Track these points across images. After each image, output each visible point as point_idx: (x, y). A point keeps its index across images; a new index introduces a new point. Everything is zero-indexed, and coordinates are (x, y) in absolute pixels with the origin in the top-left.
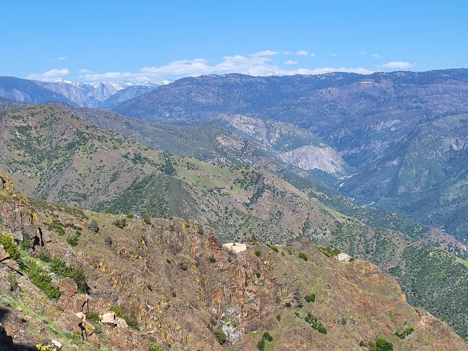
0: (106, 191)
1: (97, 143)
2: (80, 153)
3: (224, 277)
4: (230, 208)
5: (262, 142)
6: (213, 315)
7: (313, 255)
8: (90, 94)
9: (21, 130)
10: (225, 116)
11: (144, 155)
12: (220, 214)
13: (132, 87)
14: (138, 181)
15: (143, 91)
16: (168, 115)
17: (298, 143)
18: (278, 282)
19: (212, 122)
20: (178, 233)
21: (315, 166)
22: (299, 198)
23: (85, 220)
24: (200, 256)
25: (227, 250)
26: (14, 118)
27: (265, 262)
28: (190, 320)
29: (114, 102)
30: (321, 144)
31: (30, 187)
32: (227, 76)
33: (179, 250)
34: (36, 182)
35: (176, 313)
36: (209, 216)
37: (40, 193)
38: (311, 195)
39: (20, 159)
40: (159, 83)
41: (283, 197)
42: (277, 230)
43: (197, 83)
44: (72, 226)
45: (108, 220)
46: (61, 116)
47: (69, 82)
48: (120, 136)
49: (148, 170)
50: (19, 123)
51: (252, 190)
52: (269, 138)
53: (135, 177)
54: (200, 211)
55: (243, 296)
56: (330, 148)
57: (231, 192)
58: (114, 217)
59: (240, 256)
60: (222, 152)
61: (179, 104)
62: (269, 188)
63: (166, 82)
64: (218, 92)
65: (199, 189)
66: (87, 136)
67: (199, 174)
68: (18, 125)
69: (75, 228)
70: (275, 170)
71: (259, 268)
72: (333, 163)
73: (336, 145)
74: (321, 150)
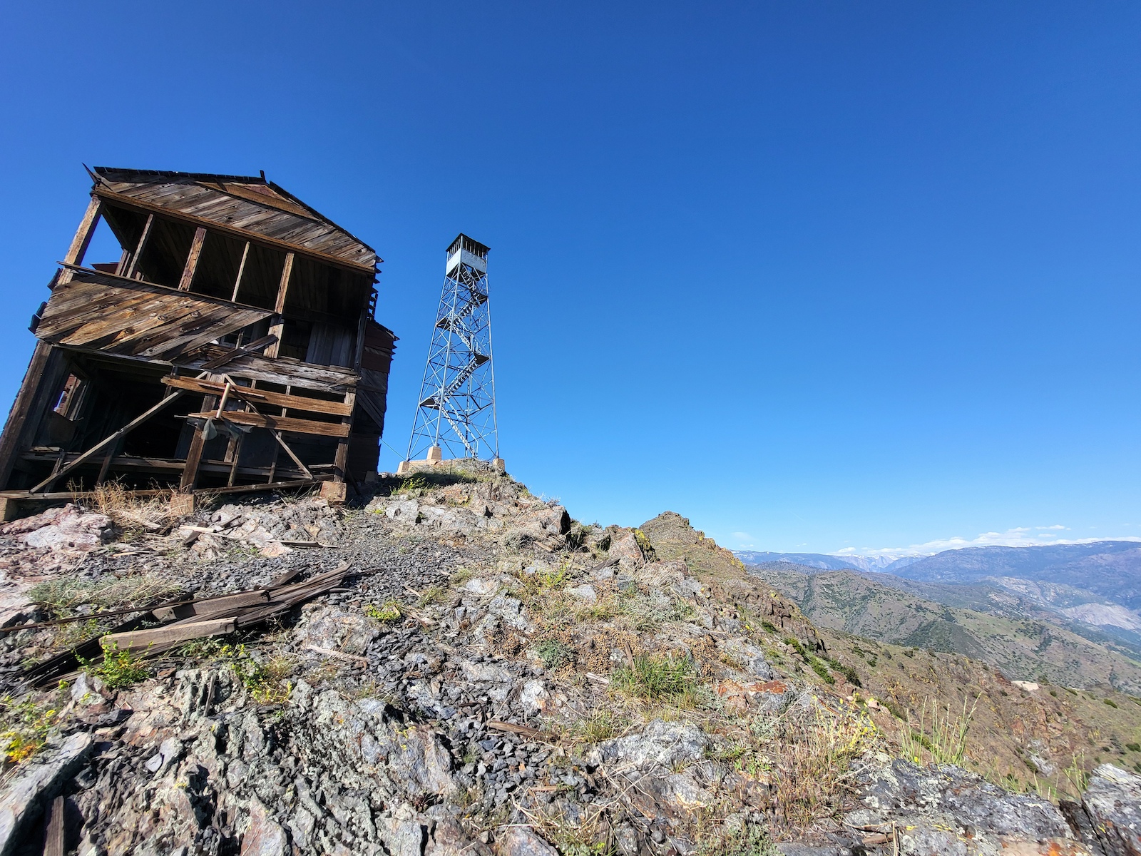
0: (897, 631)
1: (884, 597)
2: (872, 602)
3: (1020, 710)
4: (1018, 653)
5: (1038, 599)
6: (1017, 743)
7: (1123, 703)
8: (873, 563)
9: (827, 586)
10: (993, 578)
11: (924, 605)
12: (1008, 657)
13: (905, 558)
14: (923, 625)
15: (914, 561)
16: (939, 577)
17: (1078, 601)
18: (1085, 724)
19: (982, 582)
20: (963, 666)
21: (1106, 622)
22: (1094, 650)
23: (879, 648)
24: (990, 688)
25: (1017, 686)
26: (821, 578)
27: (1064, 703)
28: (993, 743)
29: (893, 568)
30: (1107, 602)
31: (839, 625)
32: (987, 548)
33: (968, 681)
34: (843, 622)
35: (977, 735)
36: (998, 658)
37: (847, 629)
38: (1110, 648)
39: (830, 605)
40: (927, 555)
41: (1075, 648)
42: (1077, 677)
43: (959, 554)
44: (870, 652)
45: (898, 651)
46: (853, 578)
47: (856, 556)
48: (901, 592)
49: (930, 617)
50: (825, 582)
51: (1037, 641)
52: (1045, 596)
53: (920, 622)
54: (987, 653)
55: (1047, 731)
56: (1120, 607)
57: (1015, 639)
58: (902, 649)
59: (1033, 693)
60: (996, 605)
61: (948, 569)
62: (1056, 638)
63: (933, 554)
64: (981, 560)
65: (982, 635)
66: (875, 591)
67: (978, 623)
68: (825, 583)
69: (872, 654)
70: (1059, 623)
71: (1058, 708)
72: (1128, 620)
73: (1127, 604)
74: (1109, 608)
